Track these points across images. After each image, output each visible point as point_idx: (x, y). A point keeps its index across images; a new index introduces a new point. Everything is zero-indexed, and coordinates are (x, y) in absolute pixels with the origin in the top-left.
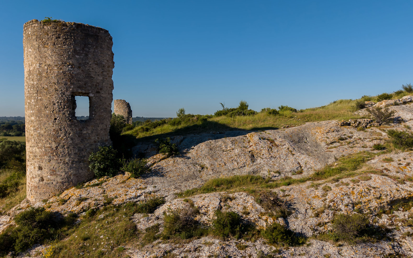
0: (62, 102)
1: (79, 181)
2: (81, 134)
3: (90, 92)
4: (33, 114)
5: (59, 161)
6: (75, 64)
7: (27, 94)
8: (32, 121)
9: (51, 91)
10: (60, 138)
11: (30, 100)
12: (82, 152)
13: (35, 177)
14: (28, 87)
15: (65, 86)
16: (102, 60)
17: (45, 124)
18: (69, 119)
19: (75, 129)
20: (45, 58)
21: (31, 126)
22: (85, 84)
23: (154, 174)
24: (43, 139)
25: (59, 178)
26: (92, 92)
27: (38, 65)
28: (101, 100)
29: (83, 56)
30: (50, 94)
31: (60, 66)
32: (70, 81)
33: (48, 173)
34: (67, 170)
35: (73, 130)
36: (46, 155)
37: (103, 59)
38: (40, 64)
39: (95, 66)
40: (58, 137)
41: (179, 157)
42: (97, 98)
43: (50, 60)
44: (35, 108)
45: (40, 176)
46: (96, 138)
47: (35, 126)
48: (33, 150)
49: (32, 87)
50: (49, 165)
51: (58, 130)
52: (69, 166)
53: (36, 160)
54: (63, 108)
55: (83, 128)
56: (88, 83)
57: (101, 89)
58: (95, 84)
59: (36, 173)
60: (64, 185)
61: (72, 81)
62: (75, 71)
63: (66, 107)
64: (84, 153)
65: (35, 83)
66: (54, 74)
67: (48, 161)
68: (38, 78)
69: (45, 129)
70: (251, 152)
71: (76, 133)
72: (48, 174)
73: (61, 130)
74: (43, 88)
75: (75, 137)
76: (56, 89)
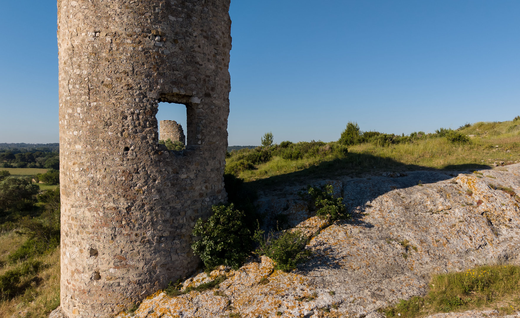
0: (140, 113)
1: (170, 278)
2: (177, 179)
3: (194, 93)
4: (79, 138)
5: (134, 237)
6: (167, 34)
7: (66, 96)
8: (76, 153)
9: (119, 89)
10: (136, 188)
11: (73, 109)
12: (178, 218)
13: (82, 270)
14: (67, 82)
15: (148, 79)
16: (215, 30)
17: (105, 158)
18: (153, 149)
19: (165, 170)
20: (107, 18)
21: (74, 164)
22: (185, 77)
23: (320, 261)
24: (101, 191)
25: (133, 274)
26: (197, 94)
27: (91, 33)
28: (212, 112)
29: (182, 18)
30: (117, 97)
31: (137, 37)
32: (158, 69)
33: (109, 263)
34: (148, 257)
35: (161, 171)
36: (106, 224)
37: (217, 29)
38: (96, 33)
39: (203, 42)
40: (131, 187)
41: (351, 223)
42: (206, 107)
43: (117, 22)
44: (84, 125)
45: (92, 270)
46: (204, 188)
47: (82, 164)
48: (79, 213)
49: (79, 82)
50: (112, 247)
51: (132, 171)
52: (152, 248)
53: (85, 235)
54: (142, 126)
55: (181, 167)
56: (192, 76)
57: (213, 89)
58: (203, 77)
59: (84, 262)
60: (142, 288)
61: (161, 69)
62: (168, 48)
63: (148, 123)
64: (182, 220)
65: (85, 72)
66: (124, 54)
67: (110, 238)
68: (90, 62)
69: (105, 169)
70: (484, 215)
71: (167, 179)
72: (109, 266)
73: (138, 173)
74: (103, 82)
75: (165, 187)
76: (128, 85)
